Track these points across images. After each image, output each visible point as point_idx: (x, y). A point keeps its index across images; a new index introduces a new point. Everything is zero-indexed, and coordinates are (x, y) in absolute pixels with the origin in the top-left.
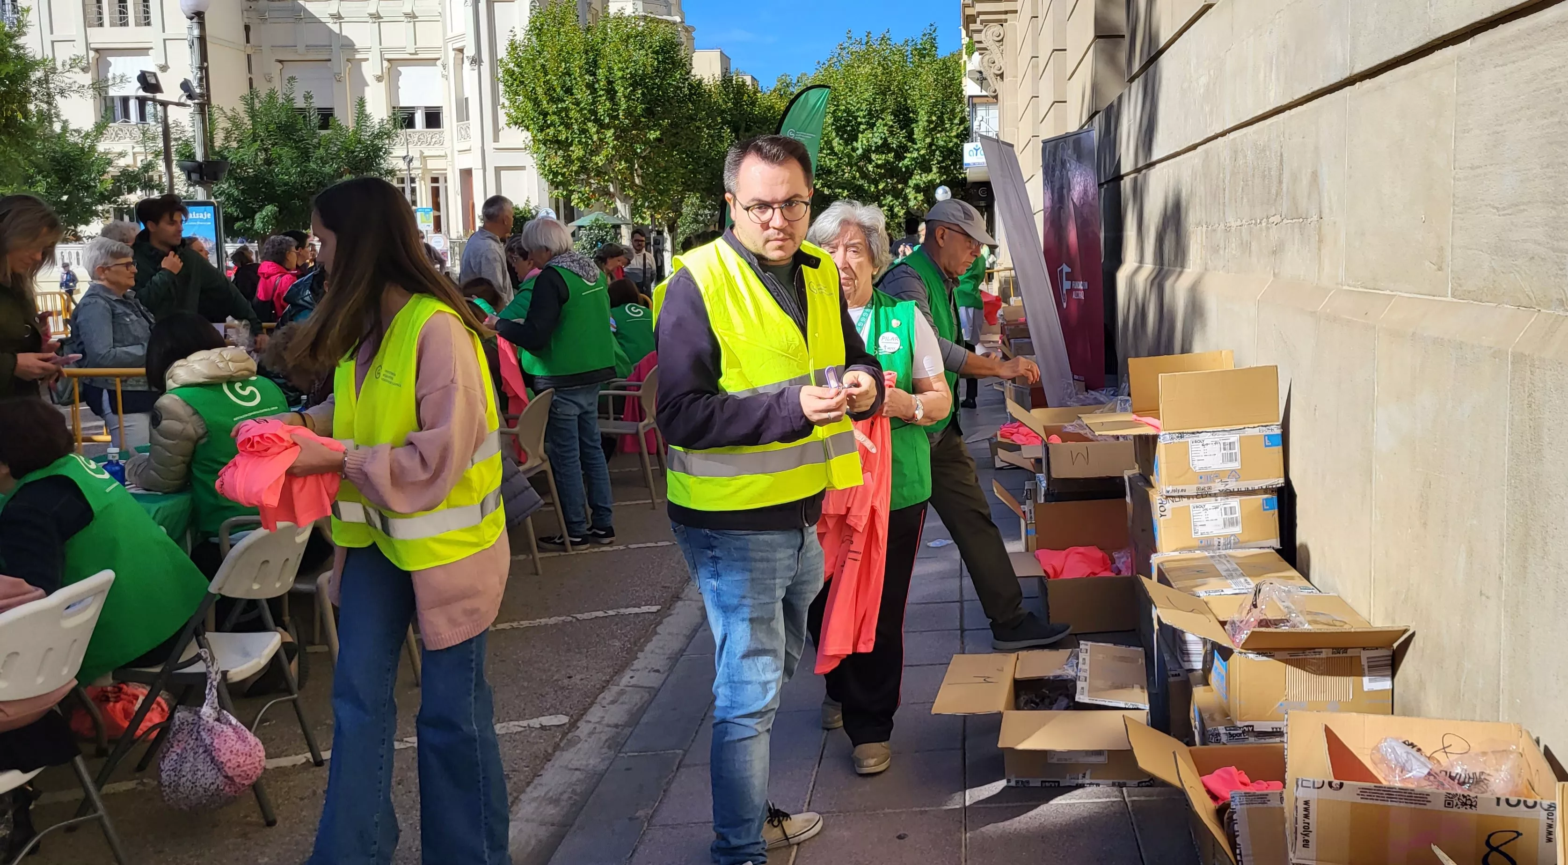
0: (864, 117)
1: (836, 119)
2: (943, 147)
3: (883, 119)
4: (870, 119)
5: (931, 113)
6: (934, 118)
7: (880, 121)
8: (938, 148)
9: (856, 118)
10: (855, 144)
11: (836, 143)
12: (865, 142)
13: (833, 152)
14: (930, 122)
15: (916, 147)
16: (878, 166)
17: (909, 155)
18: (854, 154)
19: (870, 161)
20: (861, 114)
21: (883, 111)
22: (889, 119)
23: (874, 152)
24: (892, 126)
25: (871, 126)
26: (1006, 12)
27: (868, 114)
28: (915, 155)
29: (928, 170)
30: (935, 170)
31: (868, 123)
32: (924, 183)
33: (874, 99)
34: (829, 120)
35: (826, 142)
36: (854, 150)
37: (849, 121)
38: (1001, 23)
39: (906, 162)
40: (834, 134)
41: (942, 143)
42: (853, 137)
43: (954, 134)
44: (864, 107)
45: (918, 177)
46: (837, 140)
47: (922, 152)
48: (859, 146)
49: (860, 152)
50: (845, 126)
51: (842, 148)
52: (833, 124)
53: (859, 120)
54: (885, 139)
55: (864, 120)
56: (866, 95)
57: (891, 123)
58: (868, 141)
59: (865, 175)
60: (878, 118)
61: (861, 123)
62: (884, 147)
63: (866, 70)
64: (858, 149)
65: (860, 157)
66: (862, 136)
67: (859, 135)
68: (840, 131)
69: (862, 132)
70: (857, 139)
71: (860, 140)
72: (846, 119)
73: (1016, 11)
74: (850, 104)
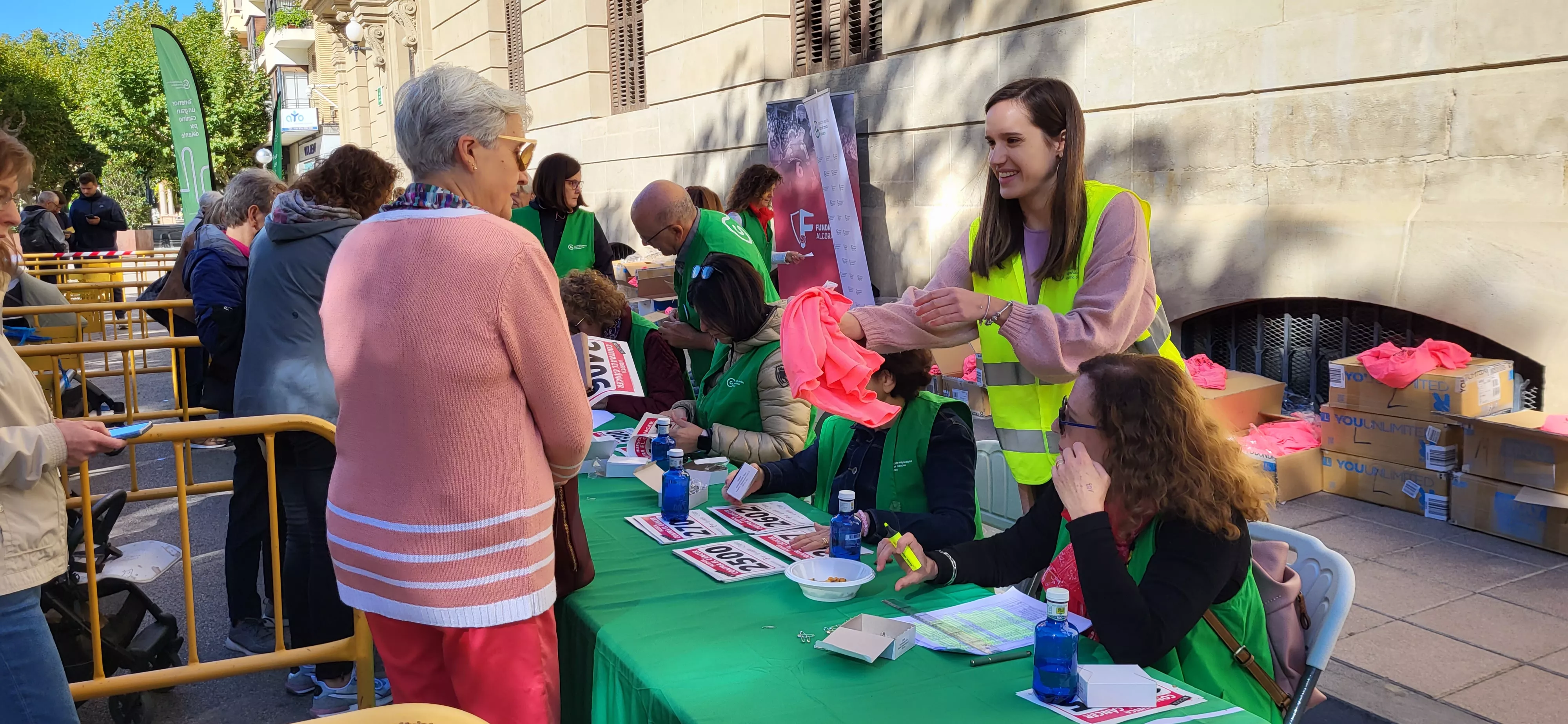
1: (124, 82)
2: (243, 112)
5: (229, 79)
6: (232, 85)
8: (237, 113)
9: (145, 82)
10: (146, 106)
11: (125, 105)
13: (121, 114)
14: (227, 88)
15: (215, 111)
18: (146, 117)
20: (152, 77)
28: (214, 118)
29: (229, 134)
30: (236, 133)
32: (225, 145)
34: (115, 81)
35: (113, 104)
36: (145, 112)
37: (139, 84)
40: (121, 95)
41: (241, 109)
42: (141, 100)
43: (254, 100)
45: (218, 140)
46: (124, 102)
47: (222, 116)
48: (152, 108)
49: (152, 114)
50: (133, 88)
51: (132, 111)
52: (119, 86)
53: (150, 83)
55: (154, 84)
58: (162, 104)
61: (151, 87)
64: (150, 111)
65: (154, 120)
66: (154, 99)
67: (150, 97)
68: (129, 92)
69: (153, 95)
70: (148, 101)
71: (152, 102)
72: (134, 81)
74: (138, 67)
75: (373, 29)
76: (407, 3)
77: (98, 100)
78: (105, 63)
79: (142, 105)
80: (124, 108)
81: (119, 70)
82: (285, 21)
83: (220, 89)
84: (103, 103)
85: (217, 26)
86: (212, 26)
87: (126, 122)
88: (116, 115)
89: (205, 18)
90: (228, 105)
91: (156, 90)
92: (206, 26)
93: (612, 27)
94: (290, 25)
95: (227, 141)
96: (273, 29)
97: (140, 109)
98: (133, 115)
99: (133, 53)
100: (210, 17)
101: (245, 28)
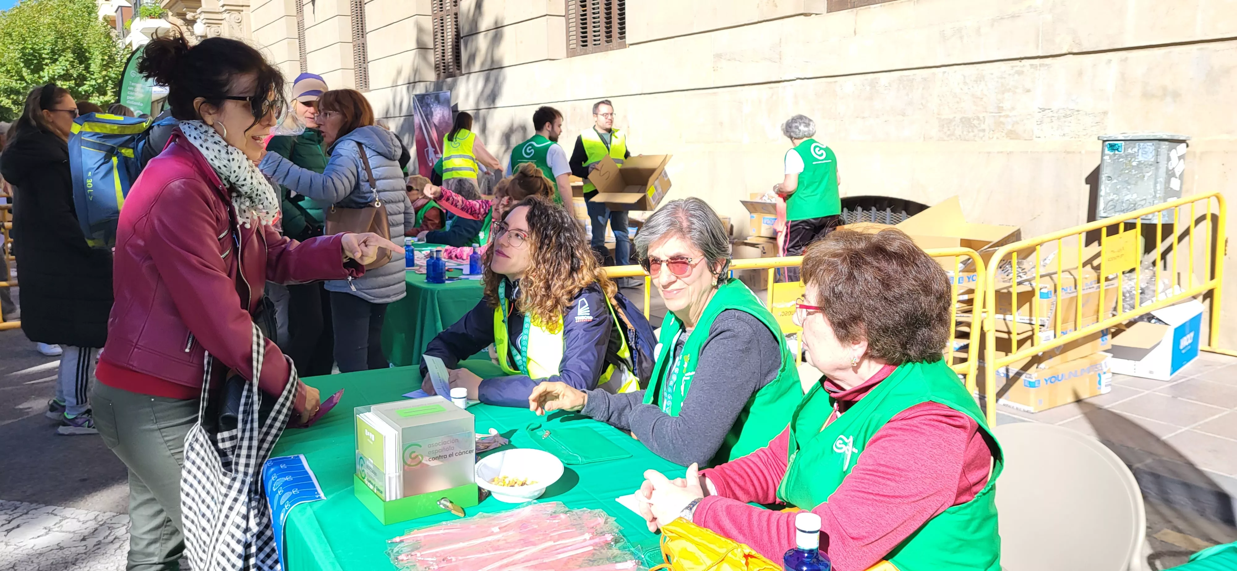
0: (48, 54)
1: (24, 55)
2: (115, 78)
3: (65, 56)
4: (53, 55)
5: (103, 54)
6: (106, 58)
7: (62, 57)
8: (110, 78)
10: (42, 73)
11: (25, 73)
12: (51, 72)
13: (22, 79)
14: (103, 60)
15: (93, 77)
17: (88, 83)
18: (41, 81)
20: (46, 52)
21: (63, 50)
22: (70, 56)
23: (58, 79)
24: (73, 62)
25: (54, 61)
26: (243, 6)
27: (51, 52)
28: (93, 83)
29: (105, 94)
30: (109, 93)
31: (51, 58)
32: (101, 102)
33: (56, 42)
34: (18, 55)
35: (16, 72)
36: (40, 77)
37: (35, 56)
38: (240, 12)
39: (85, 87)
40: (22, 65)
41: (113, 76)
42: (38, 69)
44: (48, 46)
45: (97, 98)
46: (24, 69)
47: (99, 81)
49: (46, 79)
50: (31, 60)
51: (31, 76)
52: (21, 58)
53: (44, 56)
54: (67, 70)
55: (47, 56)
56: (49, 38)
57: (72, 59)
60: (60, 56)
61: (44, 59)
62: (66, 77)
63: (47, 20)
66: (47, 67)
67: (44, 67)
68: (28, 63)
69: (47, 65)
70: (43, 70)
71: (46, 70)
72: (32, 55)
73: (249, 6)
74: (35, 44)
75: (212, 30)
76: (236, 15)
78: (11, 41)
79: (38, 72)
80: (25, 74)
81: (21, 46)
82: (148, 13)
83: (98, 61)
84: (8, 72)
85: (93, 15)
86: (89, 14)
87: (25, 84)
88: (18, 80)
89: (85, 8)
90: (104, 73)
91: (48, 61)
92: (86, 14)
93: (355, 43)
94: (151, 16)
95: (103, 99)
96: (138, 19)
97: (37, 75)
98: (31, 80)
99: (31, 34)
100: (89, 7)
101: (114, 14)
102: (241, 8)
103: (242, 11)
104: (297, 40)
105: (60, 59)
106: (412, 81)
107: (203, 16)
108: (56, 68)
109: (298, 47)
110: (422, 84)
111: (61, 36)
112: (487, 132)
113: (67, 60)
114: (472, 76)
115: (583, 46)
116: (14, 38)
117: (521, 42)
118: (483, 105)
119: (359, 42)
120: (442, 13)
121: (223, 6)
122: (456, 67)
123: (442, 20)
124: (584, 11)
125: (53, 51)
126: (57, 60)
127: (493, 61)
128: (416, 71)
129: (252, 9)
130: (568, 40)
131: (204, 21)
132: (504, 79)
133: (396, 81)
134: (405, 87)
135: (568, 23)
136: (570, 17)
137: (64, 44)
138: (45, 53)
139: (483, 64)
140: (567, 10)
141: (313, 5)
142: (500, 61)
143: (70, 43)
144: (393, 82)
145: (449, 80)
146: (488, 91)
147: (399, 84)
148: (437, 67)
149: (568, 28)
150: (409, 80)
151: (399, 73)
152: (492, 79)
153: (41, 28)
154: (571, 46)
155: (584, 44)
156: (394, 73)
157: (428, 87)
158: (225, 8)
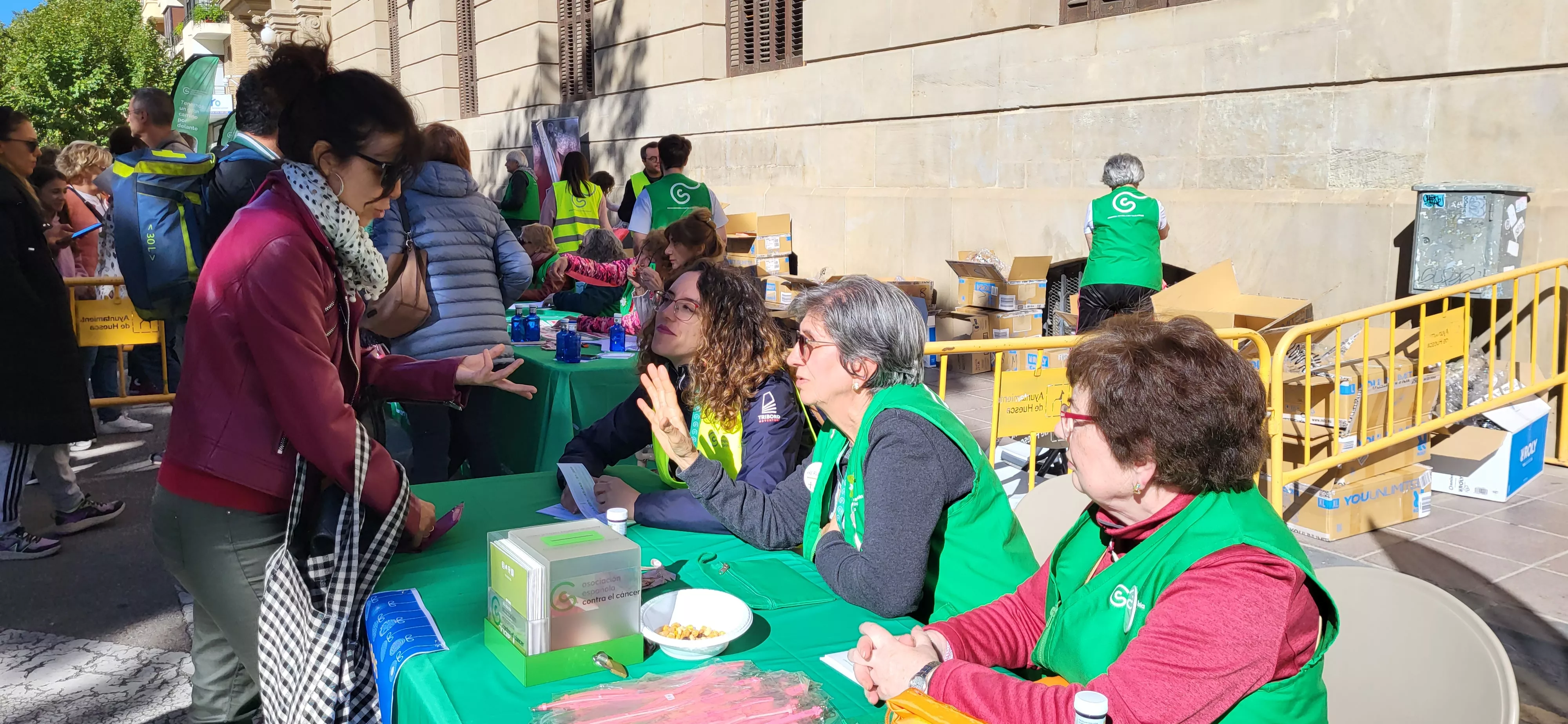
0: (79, 64)
1: (50, 65)
3: (100, 68)
4: (88, 66)
5: (148, 65)
6: (151, 70)
7: (97, 69)
9: (70, 65)
10: (71, 89)
11: (51, 87)
12: (83, 87)
13: (47, 94)
14: (147, 73)
16: (95, 109)
18: (70, 98)
19: (87, 104)
20: (77, 61)
21: (100, 60)
22: (106, 67)
23: (91, 96)
24: (110, 75)
25: (87, 74)
26: (322, 8)
27: (83, 62)
31: (83, 70)
33: (90, 50)
34: (43, 65)
35: (40, 86)
36: (69, 93)
37: (64, 68)
38: (318, 15)
40: (47, 78)
42: (66, 82)
44: (80, 55)
46: (50, 83)
48: (77, 90)
49: (77, 95)
50: (58, 71)
51: (58, 92)
52: (46, 69)
53: (74, 67)
54: (103, 85)
55: (79, 67)
56: (82, 45)
57: (109, 72)
58: (86, 87)
59: (80, 118)
60: (94, 67)
61: (75, 70)
62: (101, 93)
63: (81, 23)
64: (74, 93)
65: (77, 100)
66: (79, 81)
67: (74, 80)
68: (54, 76)
69: (78, 78)
70: (73, 84)
71: (76, 85)
72: (60, 65)
73: (330, 8)
74: (63, 52)
76: (313, 19)
77: (25, 82)
78: (33, 49)
79: (67, 87)
80: (50, 89)
81: (46, 55)
82: (203, 15)
83: (141, 74)
84: (30, 85)
85: (136, 16)
86: (131, 16)
87: (52, 103)
88: (42, 96)
89: (125, 8)
91: (80, 73)
92: (127, 16)
93: (461, 56)
94: (208, 19)
96: (191, 22)
97: (66, 91)
98: (58, 96)
99: (59, 40)
100: (131, 8)
101: (162, 16)
102: (319, 11)
103: (321, 14)
104: (389, 51)
105: (95, 71)
106: (531, 103)
107: (272, 20)
108: (89, 82)
109: (390, 59)
110: (544, 108)
111: (96, 42)
112: (625, 169)
113: (103, 73)
114: (608, 99)
115: (748, 63)
116: (38, 44)
117: (670, 57)
118: (620, 136)
119: (466, 54)
120: (571, 19)
121: (297, 8)
122: (587, 87)
123: (571, 28)
124: (749, 19)
125: (86, 62)
126: (90, 72)
127: (633, 82)
128: (537, 92)
129: (333, 11)
130: (729, 56)
131: (274, 26)
132: (647, 103)
133: (511, 103)
134: (522, 112)
135: (729, 34)
136: (732, 26)
137: (99, 53)
138: (76, 64)
139: (620, 85)
140: (728, 17)
141: (410, 8)
142: (642, 82)
143: (106, 51)
144: (508, 106)
145: (578, 103)
146: (626, 118)
147: (515, 107)
148: (563, 88)
149: (729, 40)
150: (528, 103)
151: (516, 93)
152: (632, 103)
153: (72, 32)
154: (733, 63)
155: (750, 59)
156: (510, 94)
157: (552, 111)
158: (300, 10)
